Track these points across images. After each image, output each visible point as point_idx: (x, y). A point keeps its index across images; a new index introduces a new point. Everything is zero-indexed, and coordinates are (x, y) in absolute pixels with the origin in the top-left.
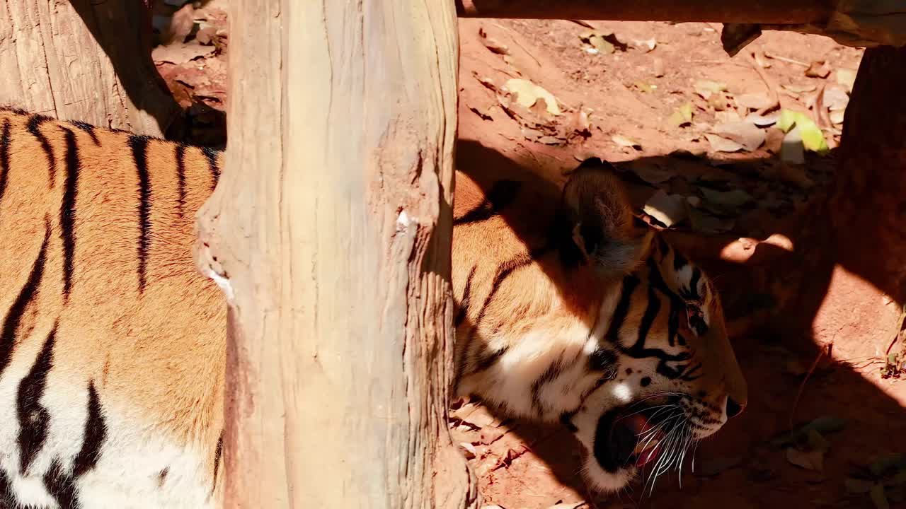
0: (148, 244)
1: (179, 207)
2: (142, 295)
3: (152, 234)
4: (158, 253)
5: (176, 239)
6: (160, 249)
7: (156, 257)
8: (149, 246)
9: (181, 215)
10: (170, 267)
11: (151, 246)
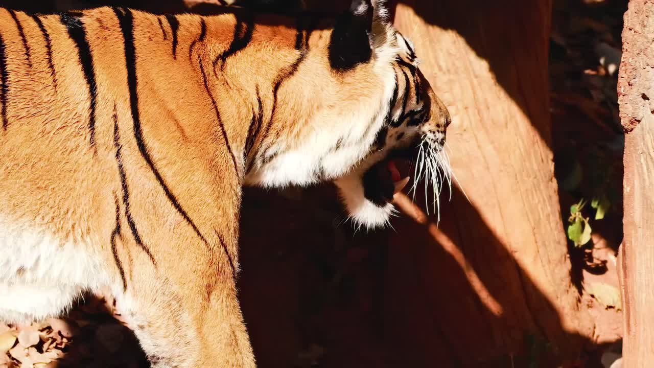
0: (8, 90)
1: (27, 59)
2: (7, 132)
3: (10, 82)
4: (15, 98)
5: (30, 86)
6: (17, 94)
7: (15, 101)
8: (8, 92)
9: (31, 66)
10: (27, 109)
11: (10, 92)
